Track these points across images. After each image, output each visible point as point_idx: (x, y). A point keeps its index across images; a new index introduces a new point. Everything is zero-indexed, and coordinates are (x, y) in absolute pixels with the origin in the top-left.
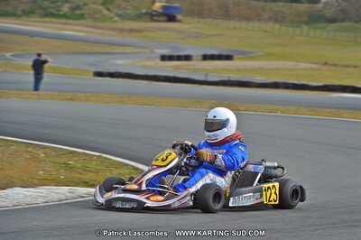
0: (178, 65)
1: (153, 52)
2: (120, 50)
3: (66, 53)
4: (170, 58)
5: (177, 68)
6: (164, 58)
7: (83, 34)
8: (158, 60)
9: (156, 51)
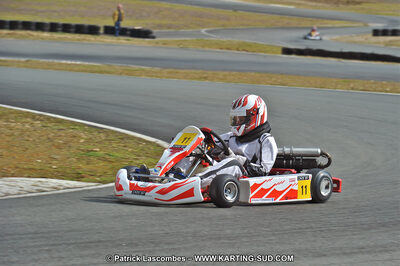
0: (391, 41)
1: (366, 26)
2: (330, 24)
3: (267, 28)
4: (385, 33)
5: (388, 44)
6: (376, 33)
7: (292, 7)
8: (370, 35)
9: (371, 25)
